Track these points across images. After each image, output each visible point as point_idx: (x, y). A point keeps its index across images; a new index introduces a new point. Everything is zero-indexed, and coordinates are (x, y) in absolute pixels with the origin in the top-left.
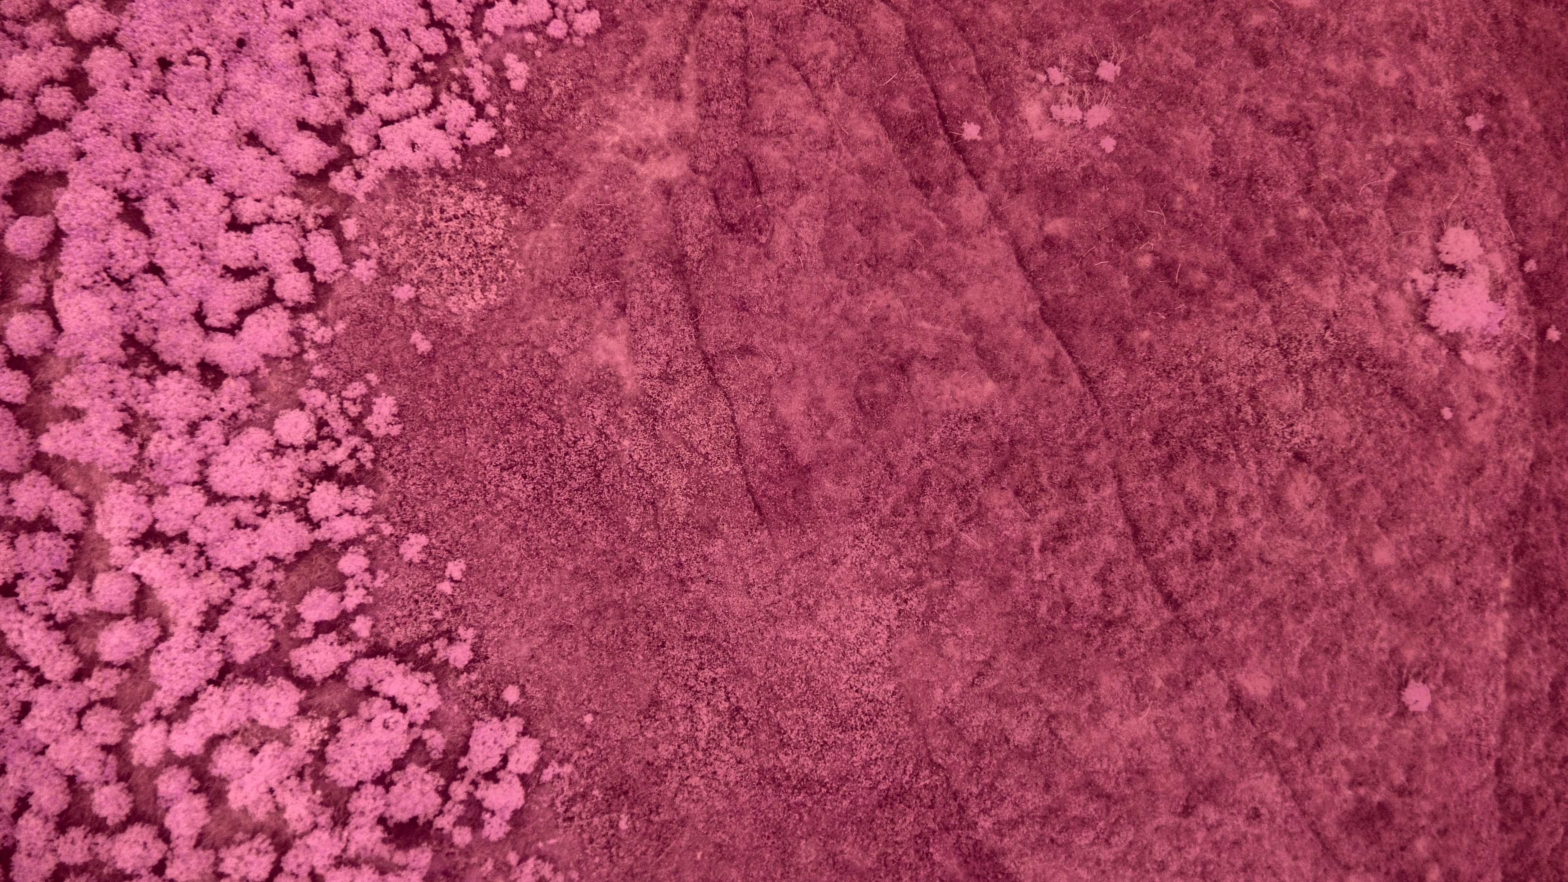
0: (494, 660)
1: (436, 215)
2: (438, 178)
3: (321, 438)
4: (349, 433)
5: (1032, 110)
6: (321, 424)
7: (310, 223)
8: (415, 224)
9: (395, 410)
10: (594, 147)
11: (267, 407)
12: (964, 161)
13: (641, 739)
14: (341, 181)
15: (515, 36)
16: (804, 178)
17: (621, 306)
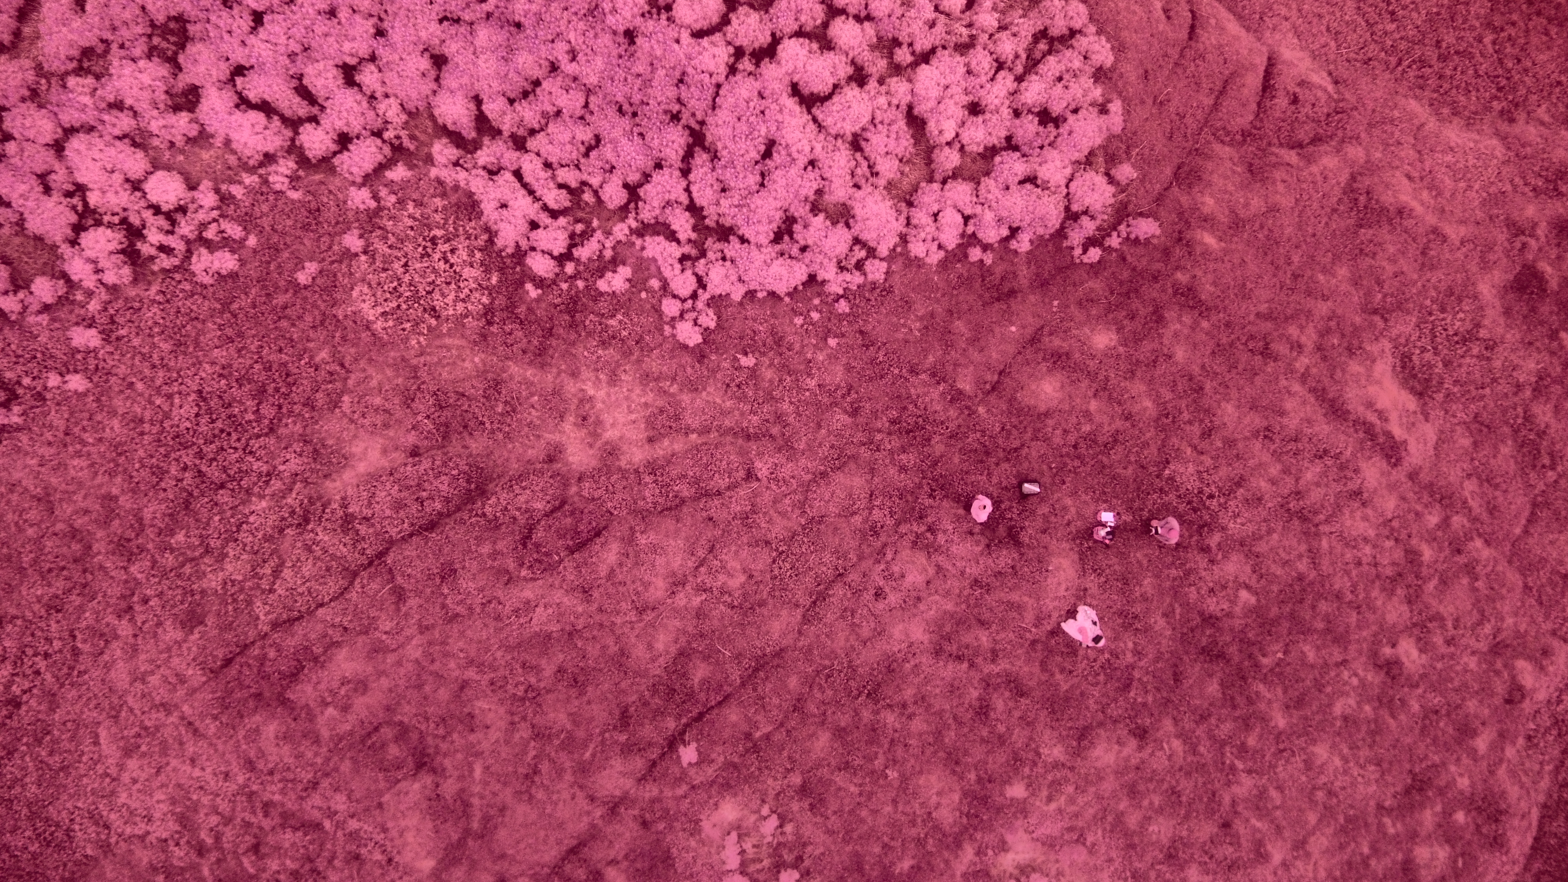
1: (447, 247)
2: (485, 237)
3: (167, 215)
4: (182, 237)
5: (729, 811)
6: (182, 209)
7: (388, 135)
8: (430, 230)
9: (224, 272)
10: (574, 374)
11: (180, 158)
12: (664, 754)
14: (443, 150)
15: (651, 268)
16: (596, 594)
17: (415, 453)
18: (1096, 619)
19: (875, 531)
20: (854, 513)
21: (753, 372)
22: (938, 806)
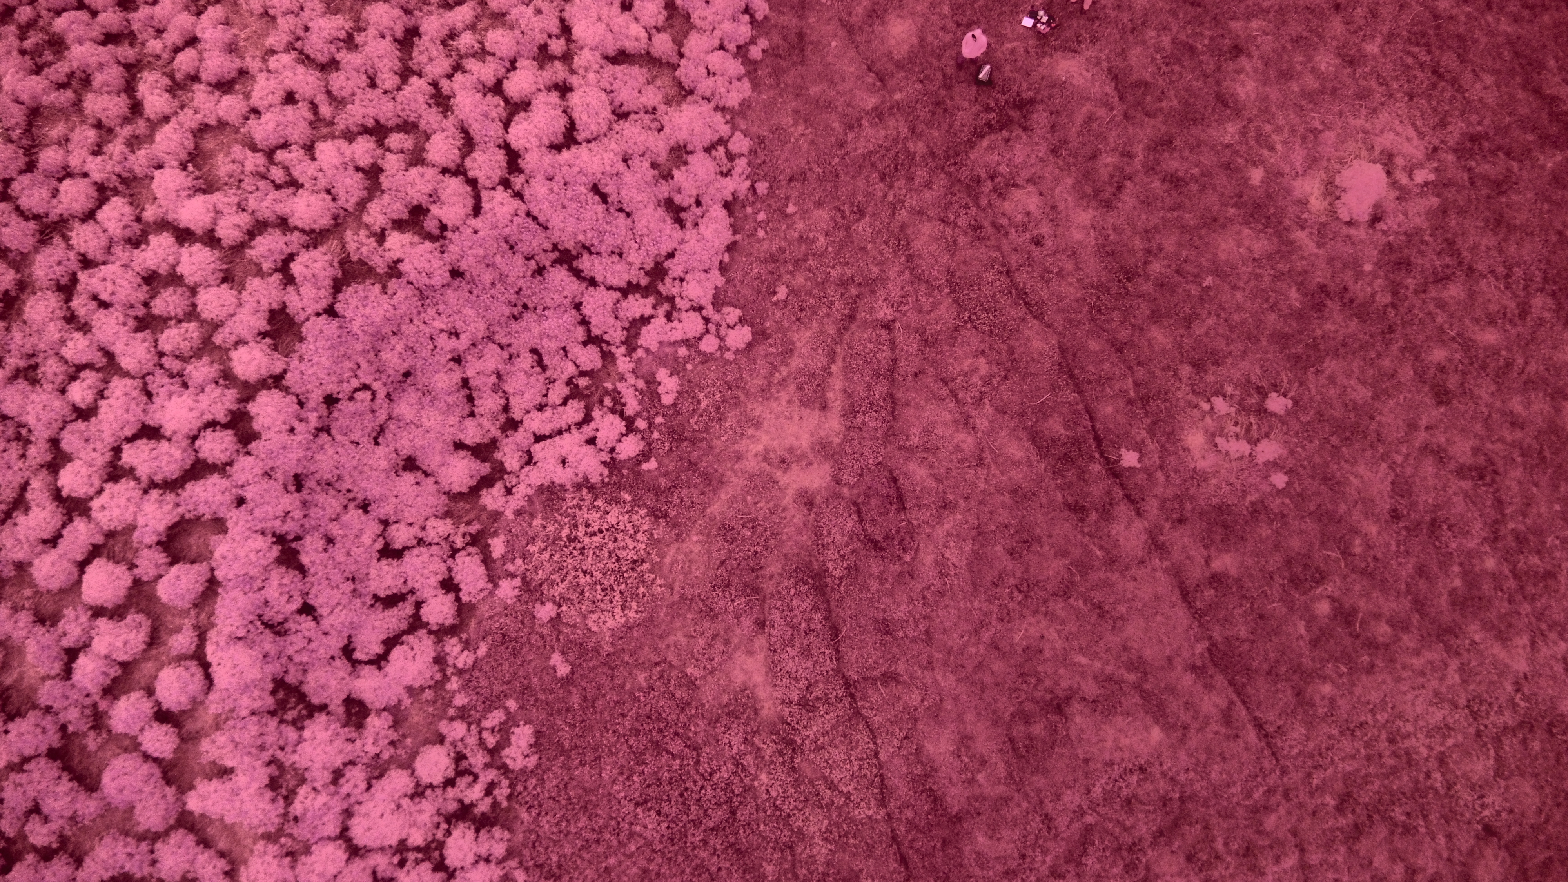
1: (582, 529)
2: (585, 491)
3: (460, 773)
4: (487, 766)
5: (1195, 439)
6: (460, 758)
7: (459, 542)
8: (560, 538)
9: (532, 740)
10: (739, 457)
11: (409, 741)
12: (1121, 485)
14: (492, 498)
15: (667, 350)
16: (951, 497)
17: (761, 624)
19: (976, 228)
20: (955, 241)
21: (792, 291)
22: (1250, 250)
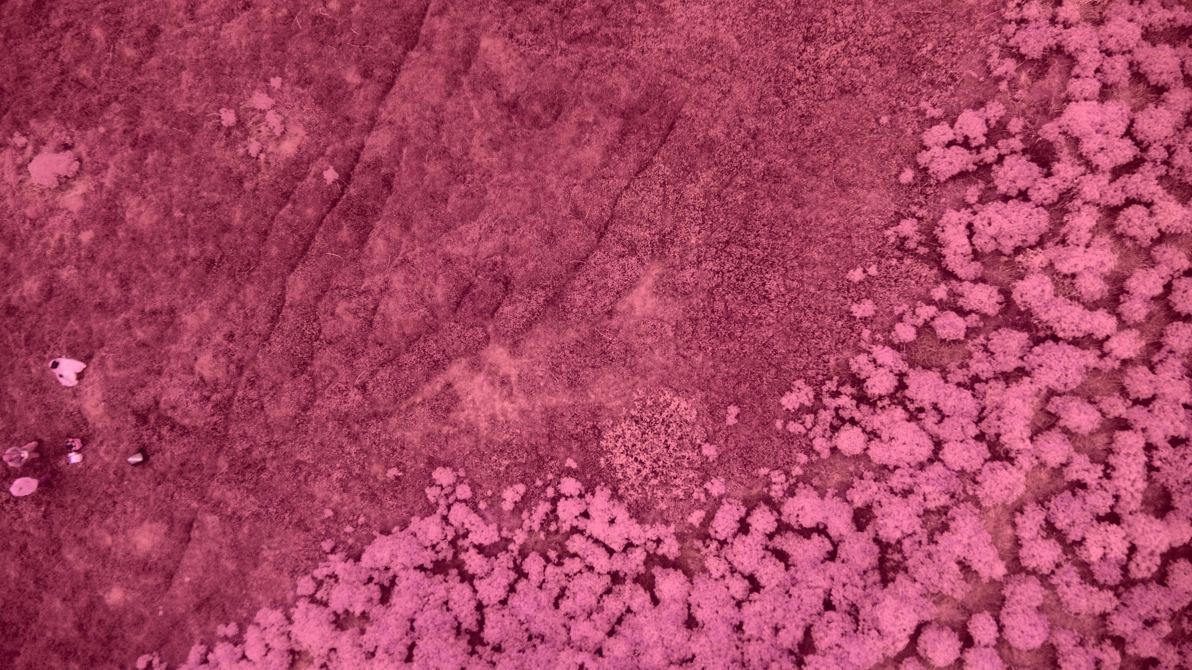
0: (893, 207)
2: (620, 492)
3: (843, 421)
4: (827, 408)
5: (288, 148)
6: (834, 429)
7: (714, 545)
8: (661, 482)
9: (789, 393)
10: (522, 412)
11: (852, 468)
12: (352, 169)
13: (870, 80)
14: (671, 549)
15: (489, 516)
16: (440, 262)
18: (61, 380)
19: (251, 382)
20: (271, 389)
21: (387, 467)
22: (139, 205)
